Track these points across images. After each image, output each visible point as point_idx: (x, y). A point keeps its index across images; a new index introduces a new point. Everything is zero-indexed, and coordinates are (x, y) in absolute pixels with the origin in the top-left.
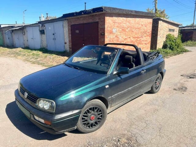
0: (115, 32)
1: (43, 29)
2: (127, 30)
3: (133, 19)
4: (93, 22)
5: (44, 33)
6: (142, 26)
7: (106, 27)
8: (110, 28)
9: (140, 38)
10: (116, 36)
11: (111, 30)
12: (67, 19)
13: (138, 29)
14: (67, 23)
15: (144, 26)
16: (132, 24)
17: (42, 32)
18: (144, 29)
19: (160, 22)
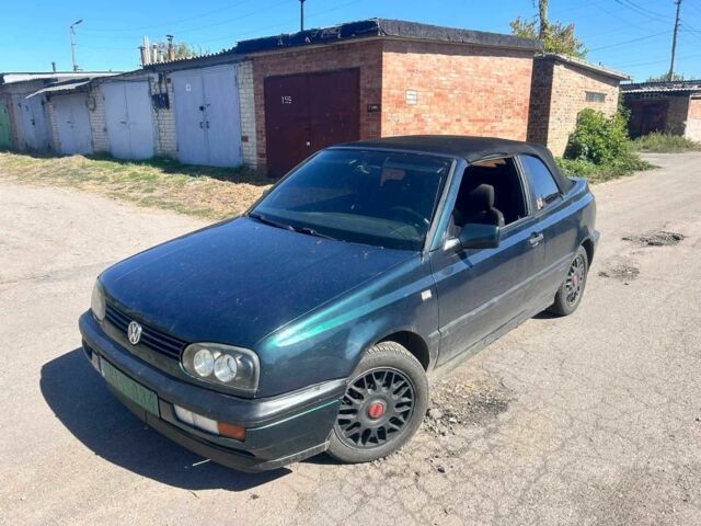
0: (414, 102)
1: (164, 91)
2: (451, 96)
3: (470, 61)
4: (341, 69)
5: (167, 105)
6: (500, 82)
7: (384, 86)
8: (397, 88)
9: (493, 121)
10: (416, 116)
11: (399, 97)
12: (252, 59)
13: (487, 91)
14: (251, 71)
15: (504, 81)
16: (468, 77)
17: (161, 101)
18: (505, 93)
19: (558, 69)
